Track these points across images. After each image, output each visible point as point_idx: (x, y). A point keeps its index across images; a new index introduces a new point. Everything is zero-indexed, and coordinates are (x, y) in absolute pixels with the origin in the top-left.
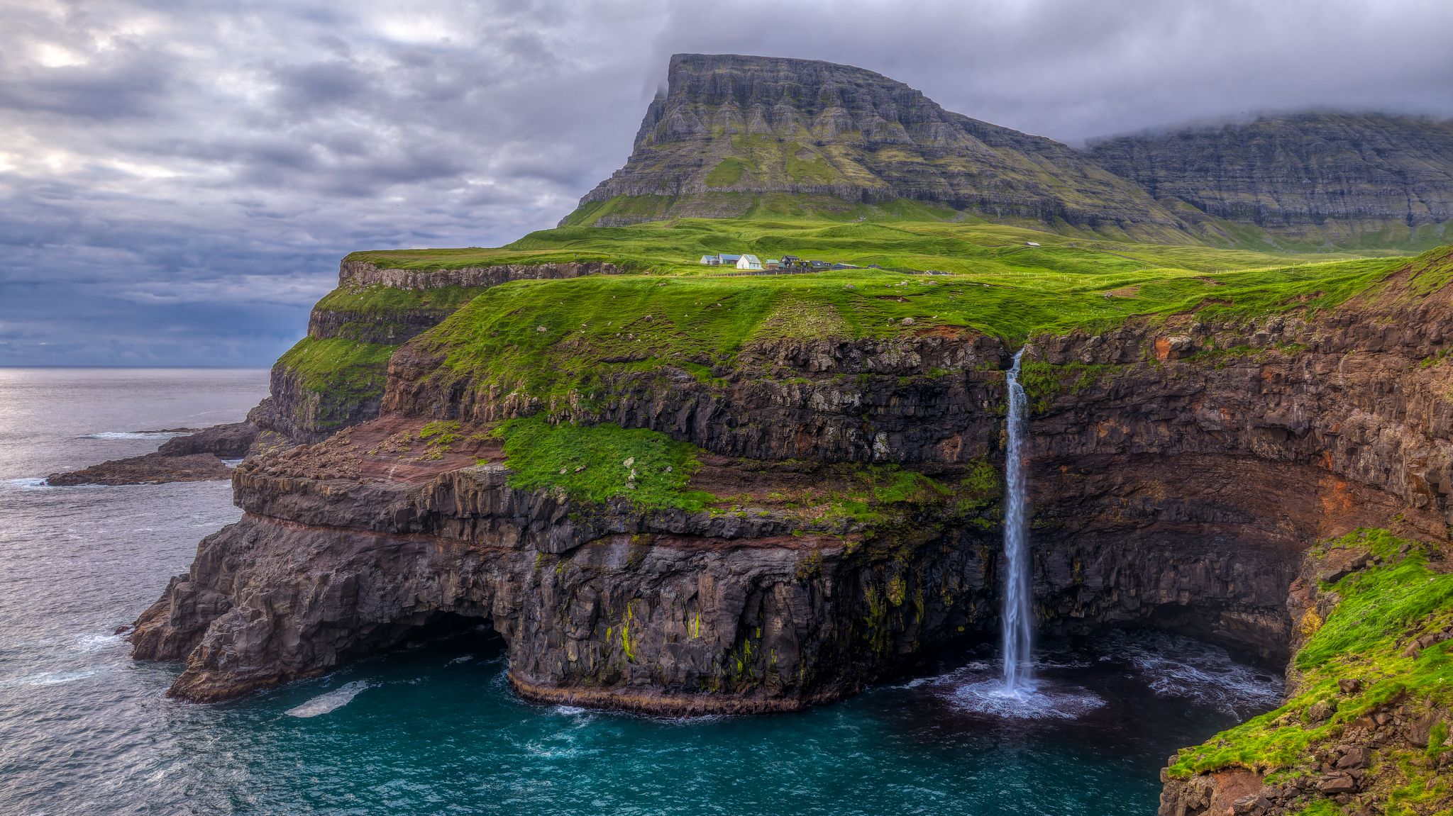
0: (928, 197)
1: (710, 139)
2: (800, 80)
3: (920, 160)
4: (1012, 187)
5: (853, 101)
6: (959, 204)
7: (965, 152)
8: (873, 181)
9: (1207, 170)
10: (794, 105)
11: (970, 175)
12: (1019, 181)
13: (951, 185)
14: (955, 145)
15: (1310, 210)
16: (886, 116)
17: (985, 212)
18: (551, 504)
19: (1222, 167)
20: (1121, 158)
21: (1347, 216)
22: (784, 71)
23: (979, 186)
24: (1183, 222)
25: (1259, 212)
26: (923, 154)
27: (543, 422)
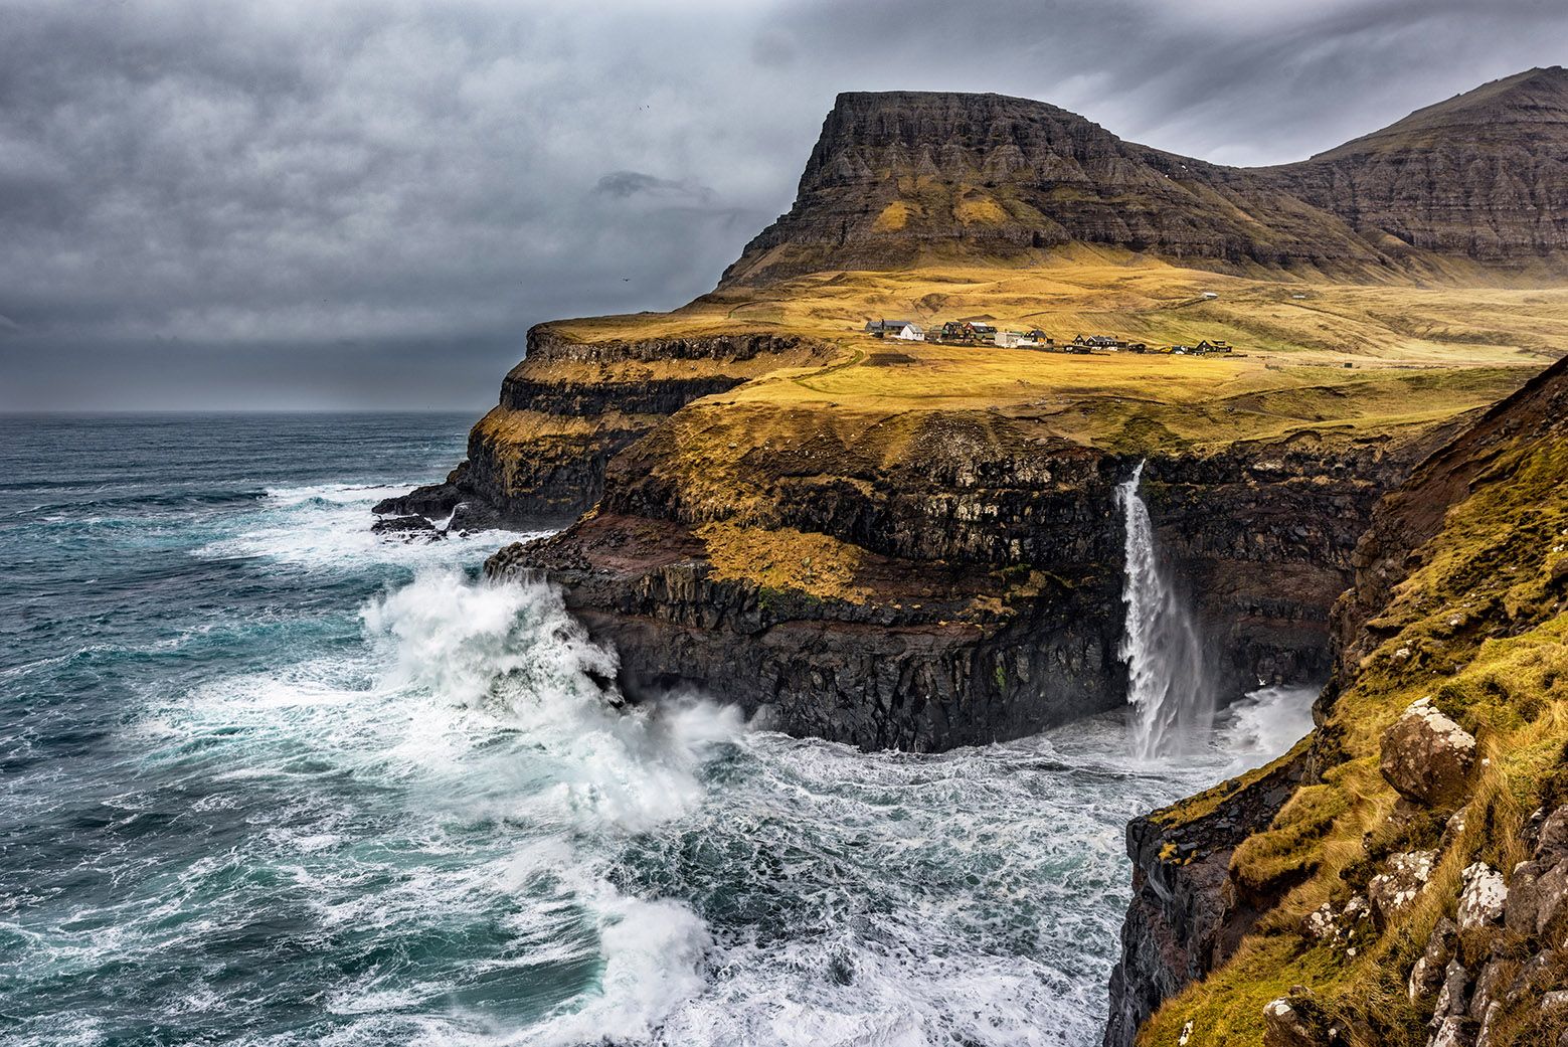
0: (1104, 240)
1: (875, 184)
2: (970, 117)
3: (1097, 198)
4: (1195, 226)
5: (1027, 137)
6: (1137, 246)
7: (1145, 188)
8: (1045, 223)
9: (1416, 199)
10: (964, 144)
11: (1150, 214)
12: (1203, 218)
13: (1128, 225)
14: (1133, 181)
15: (1534, 240)
16: (1060, 153)
17: (1164, 253)
18: (743, 595)
19: (1434, 194)
20: (1320, 187)
22: (955, 106)
23: (1158, 225)
24: (1386, 257)
25: (1474, 244)
26: (1099, 192)
27: (736, 525)
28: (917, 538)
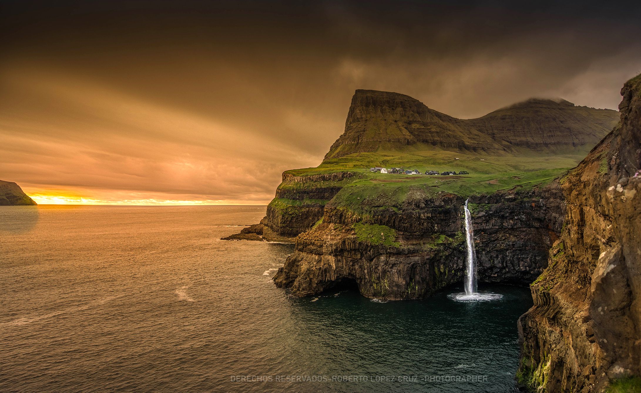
0: (425, 141)
3: (423, 127)
6: (435, 143)
7: (436, 124)
8: (410, 136)
11: (437, 132)
12: (451, 135)
13: (432, 136)
14: (433, 121)
15: (543, 142)
16: (413, 111)
17: (442, 146)
18: (367, 246)
21: (554, 144)
23: (440, 136)
24: (505, 148)
27: (362, 224)
28: (411, 225)
